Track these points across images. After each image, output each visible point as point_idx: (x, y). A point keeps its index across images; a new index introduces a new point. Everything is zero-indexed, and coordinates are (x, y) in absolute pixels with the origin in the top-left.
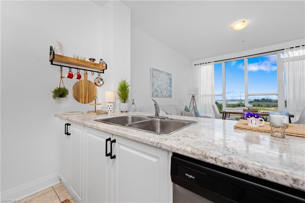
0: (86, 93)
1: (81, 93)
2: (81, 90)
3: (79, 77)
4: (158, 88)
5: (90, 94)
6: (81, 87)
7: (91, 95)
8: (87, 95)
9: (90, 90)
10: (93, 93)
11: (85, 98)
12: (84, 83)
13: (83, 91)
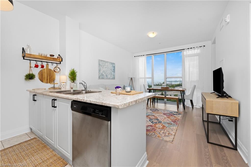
0: (48, 77)
1: (44, 77)
2: (44, 75)
3: (43, 67)
4: (104, 73)
5: (50, 77)
6: (44, 73)
7: (52, 78)
8: (49, 78)
9: (50, 75)
10: (53, 76)
11: (47, 80)
12: (46, 71)
13: (45, 75)
